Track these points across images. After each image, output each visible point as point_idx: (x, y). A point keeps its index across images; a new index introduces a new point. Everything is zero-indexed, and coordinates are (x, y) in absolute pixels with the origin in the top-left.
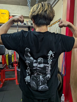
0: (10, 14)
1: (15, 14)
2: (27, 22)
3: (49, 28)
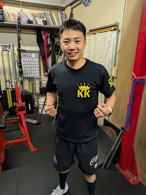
2: (34, 16)
3: (87, 38)
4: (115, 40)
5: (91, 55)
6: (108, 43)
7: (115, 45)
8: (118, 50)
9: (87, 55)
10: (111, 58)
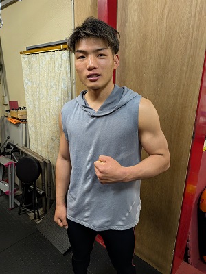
3: (25, 59)
4: (68, 64)
5: (36, 85)
6: (58, 68)
7: (68, 71)
8: (74, 78)
9: (30, 84)
10: (66, 89)
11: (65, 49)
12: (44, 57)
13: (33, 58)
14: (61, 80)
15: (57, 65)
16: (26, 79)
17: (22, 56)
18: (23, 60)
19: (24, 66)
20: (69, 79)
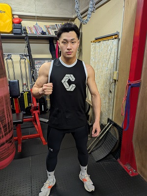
0: (14, 13)
1: (23, 11)
2: (48, 28)
3: (93, 45)
5: (97, 61)
6: (110, 50)
9: (94, 60)
10: (113, 63)
11: (116, 38)
12: (103, 43)
13: (97, 44)
14: (111, 57)
15: (109, 48)
16: (92, 57)
17: (92, 44)
18: (92, 46)
19: (92, 49)
20: (116, 57)
